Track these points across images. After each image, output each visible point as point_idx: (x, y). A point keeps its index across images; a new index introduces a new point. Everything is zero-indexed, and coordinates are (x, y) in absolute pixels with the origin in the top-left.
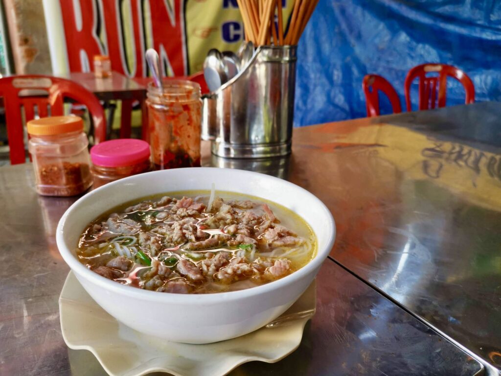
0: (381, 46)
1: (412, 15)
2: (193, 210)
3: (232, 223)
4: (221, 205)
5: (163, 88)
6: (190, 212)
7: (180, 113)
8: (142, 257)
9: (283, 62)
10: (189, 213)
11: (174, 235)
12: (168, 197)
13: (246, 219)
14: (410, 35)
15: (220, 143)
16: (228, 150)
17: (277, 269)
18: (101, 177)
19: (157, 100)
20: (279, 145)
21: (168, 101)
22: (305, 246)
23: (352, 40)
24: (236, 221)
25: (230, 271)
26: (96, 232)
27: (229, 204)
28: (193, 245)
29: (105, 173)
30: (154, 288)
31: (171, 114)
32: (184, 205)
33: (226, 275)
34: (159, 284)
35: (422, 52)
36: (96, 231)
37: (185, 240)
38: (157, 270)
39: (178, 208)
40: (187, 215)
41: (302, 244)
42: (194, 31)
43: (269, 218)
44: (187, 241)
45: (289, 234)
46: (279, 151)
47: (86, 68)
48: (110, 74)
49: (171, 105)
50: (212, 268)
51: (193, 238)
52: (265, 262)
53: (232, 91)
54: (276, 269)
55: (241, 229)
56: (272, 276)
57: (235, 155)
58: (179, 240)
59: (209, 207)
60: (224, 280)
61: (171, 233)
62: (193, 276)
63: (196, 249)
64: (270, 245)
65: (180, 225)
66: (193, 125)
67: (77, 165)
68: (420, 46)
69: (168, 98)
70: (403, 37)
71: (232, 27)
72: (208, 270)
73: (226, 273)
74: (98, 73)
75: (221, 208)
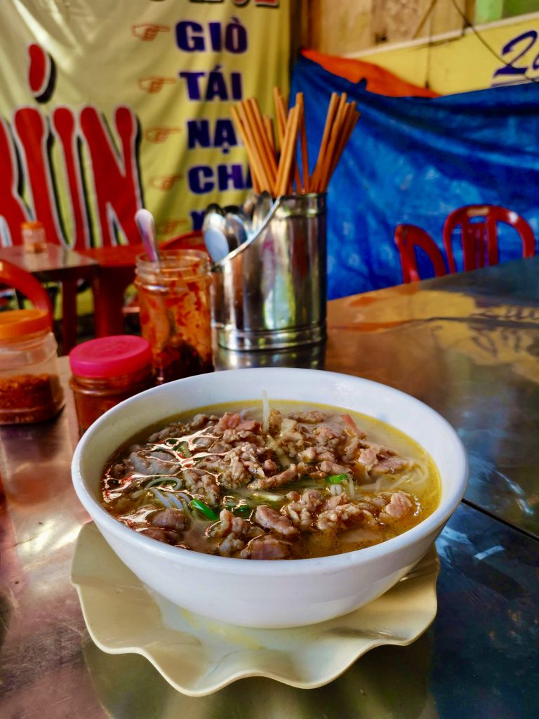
0: (404, 187)
1: (440, 144)
2: (246, 431)
3: (306, 446)
4: (280, 420)
5: (160, 260)
6: (242, 434)
7: (186, 295)
8: (199, 507)
9: (309, 216)
10: (241, 436)
11: (233, 470)
12: (204, 415)
13: (323, 438)
14: (440, 169)
15: (230, 331)
16: (241, 340)
17: (397, 508)
18: (87, 392)
19: (151, 278)
20: (309, 329)
21: (167, 279)
22: (418, 470)
23: (365, 182)
24: (309, 442)
25: (333, 517)
26: (120, 475)
27: (291, 418)
28: (264, 482)
29: (91, 387)
30: (233, 553)
31: (172, 296)
32: (230, 423)
33: (330, 523)
34: (238, 547)
35: (458, 191)
36: (119, 473)
37: (250, 476)
38: (231, 525)
39: (223, 430)
40: (238, 439)
41: (413, 467)
42: (152, 180)
43: (355, 434)
44: (253, 478)
45: (390, 454)
46: (310, 337)
47: (7, 241)
48: (45, 246)
49: (173, 284)
50: (305, 515)
51: (261, 472)
52: (374, 499)
53: (243, 259)
54: (395, 508)
55: (321, 453)
56: (392, 518)
57: (250, 346)
58: (242, 476)
59: (266, 426)
60: (329, 531)
61: (227, 468)
62: (282, 529)
63: (272, 489)
64: (370, 473)
65: (237, 455)
66: (203, 309)
67: (45, 378)
68: (455, 184)
69: (167, 276)
70: (432, 174)
71: (201, 174)
72: (300, 517)
73: (329, 520)
74: (28, 246)
75: (282, 424)
